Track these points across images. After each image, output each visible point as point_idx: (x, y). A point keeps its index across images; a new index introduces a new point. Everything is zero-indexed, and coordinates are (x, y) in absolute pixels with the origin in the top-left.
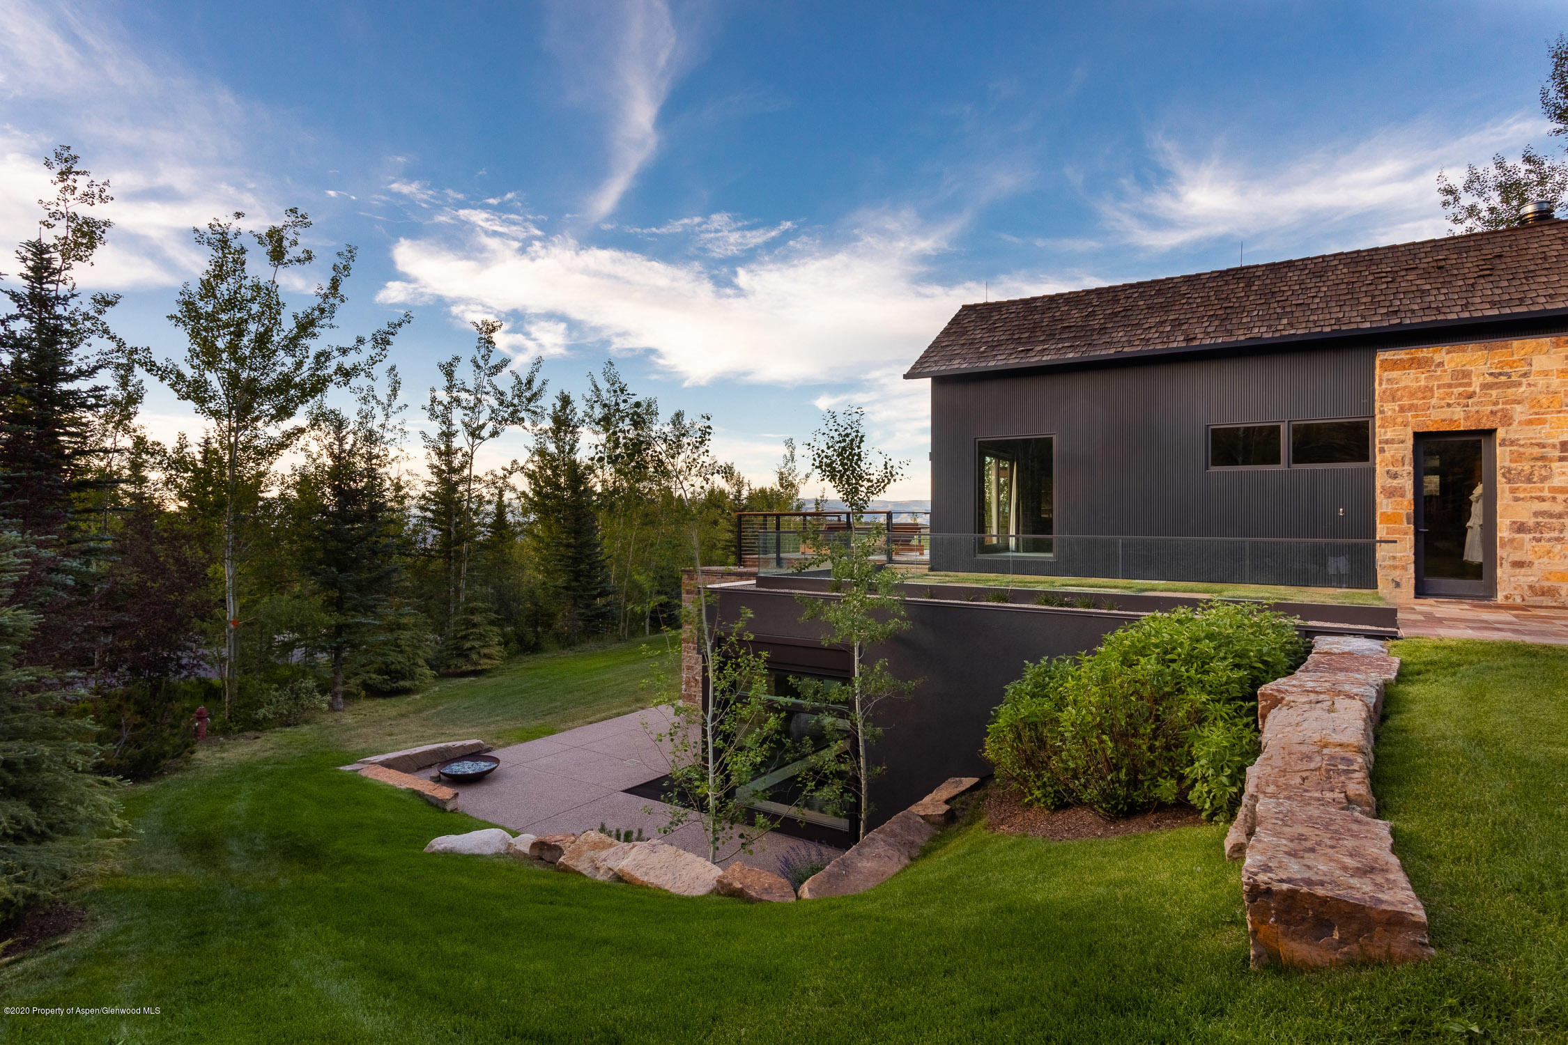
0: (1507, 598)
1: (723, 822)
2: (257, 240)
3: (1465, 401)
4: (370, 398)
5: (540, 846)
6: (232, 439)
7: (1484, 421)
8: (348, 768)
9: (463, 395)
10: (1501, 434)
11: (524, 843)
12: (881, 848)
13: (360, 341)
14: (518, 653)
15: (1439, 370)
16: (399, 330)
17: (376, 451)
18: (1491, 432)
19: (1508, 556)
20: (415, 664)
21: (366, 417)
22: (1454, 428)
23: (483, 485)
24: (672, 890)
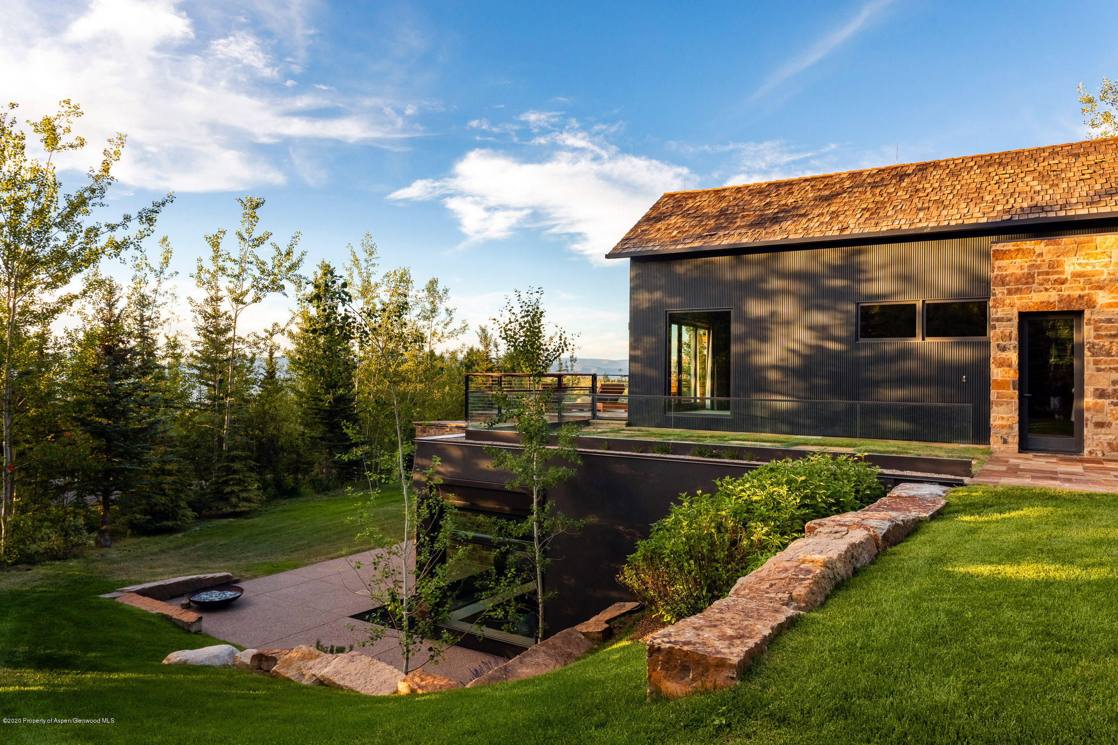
0: (1090, 453)
1: (415, 636)
2: (33, 128)
3: (1059, 287)
4: (144, 266)
5: (259, 658)
6: (11, 305)
7: (1074, 303)
8: (107, 596)
9: (229, 265)
10: (1087, 314)
11: (246, 656)
12: (541, 658)
13: (127, 218)
14: (275, 497)
15: (1039, 260)
16: (162, 208)
17: (147, 313)
18: (1080, 313)
19: (1092, 417)
20: (178, 506)
21: (141, 281)
22: (1050, 309)
23: (246, 345)
24: (363, 692)
